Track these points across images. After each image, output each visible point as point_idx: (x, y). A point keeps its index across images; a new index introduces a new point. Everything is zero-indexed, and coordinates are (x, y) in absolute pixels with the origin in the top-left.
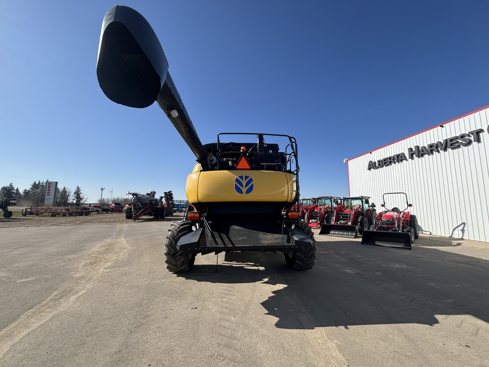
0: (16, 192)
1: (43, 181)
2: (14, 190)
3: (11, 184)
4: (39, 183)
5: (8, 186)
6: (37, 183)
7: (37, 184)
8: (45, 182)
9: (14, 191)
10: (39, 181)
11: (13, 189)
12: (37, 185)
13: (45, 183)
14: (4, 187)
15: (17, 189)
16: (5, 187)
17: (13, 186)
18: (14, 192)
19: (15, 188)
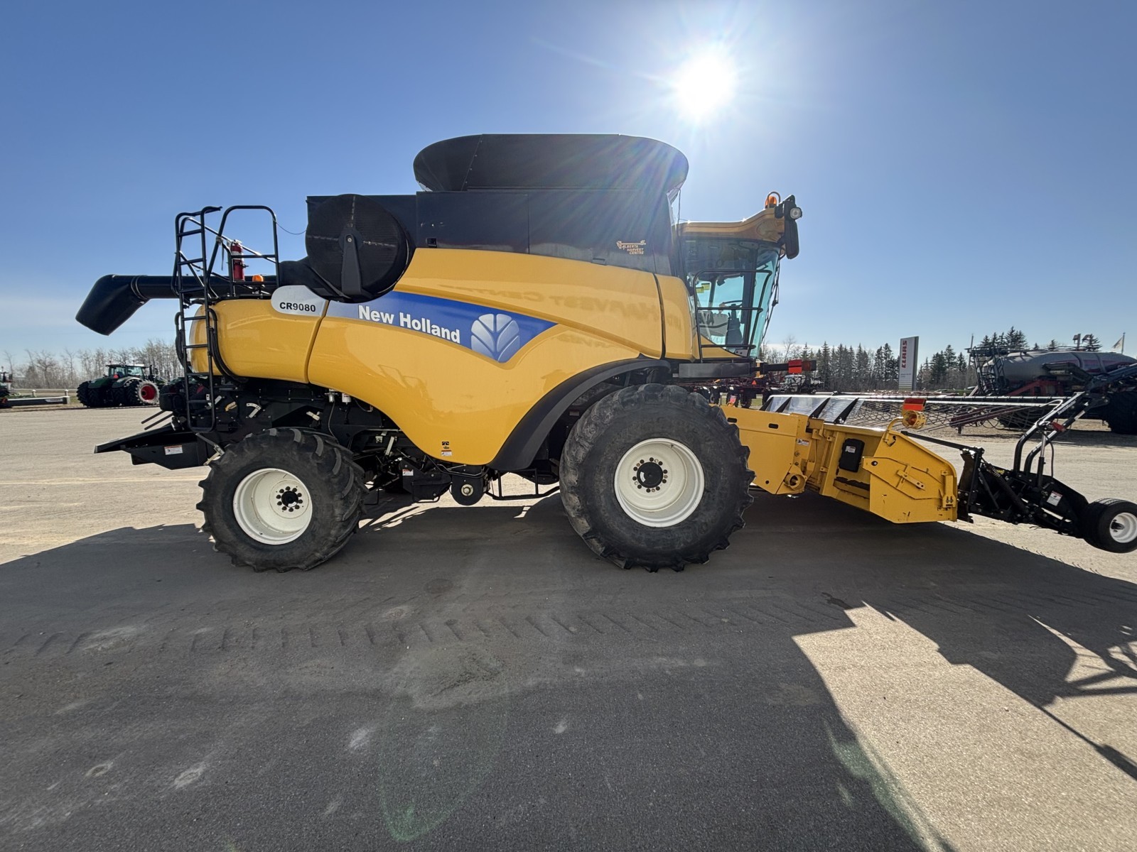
0: (959, 362)
1: (1003, 334)
2: (955, 358)
3: (949, 346)
4: (995, 338)
5: (944, 351)
6: (990, 338)
7: (990, 341)
8: (1006, 334)
9: (955, 360)
10: (995, 335)
11: (952, 357)
12: (990, 343)
13: (1006, 338)
14: (937, 354)
15: (961, 355)
16: (940, 353)
17: (953, 351)
18: (955, 363)
19: (957, 355)
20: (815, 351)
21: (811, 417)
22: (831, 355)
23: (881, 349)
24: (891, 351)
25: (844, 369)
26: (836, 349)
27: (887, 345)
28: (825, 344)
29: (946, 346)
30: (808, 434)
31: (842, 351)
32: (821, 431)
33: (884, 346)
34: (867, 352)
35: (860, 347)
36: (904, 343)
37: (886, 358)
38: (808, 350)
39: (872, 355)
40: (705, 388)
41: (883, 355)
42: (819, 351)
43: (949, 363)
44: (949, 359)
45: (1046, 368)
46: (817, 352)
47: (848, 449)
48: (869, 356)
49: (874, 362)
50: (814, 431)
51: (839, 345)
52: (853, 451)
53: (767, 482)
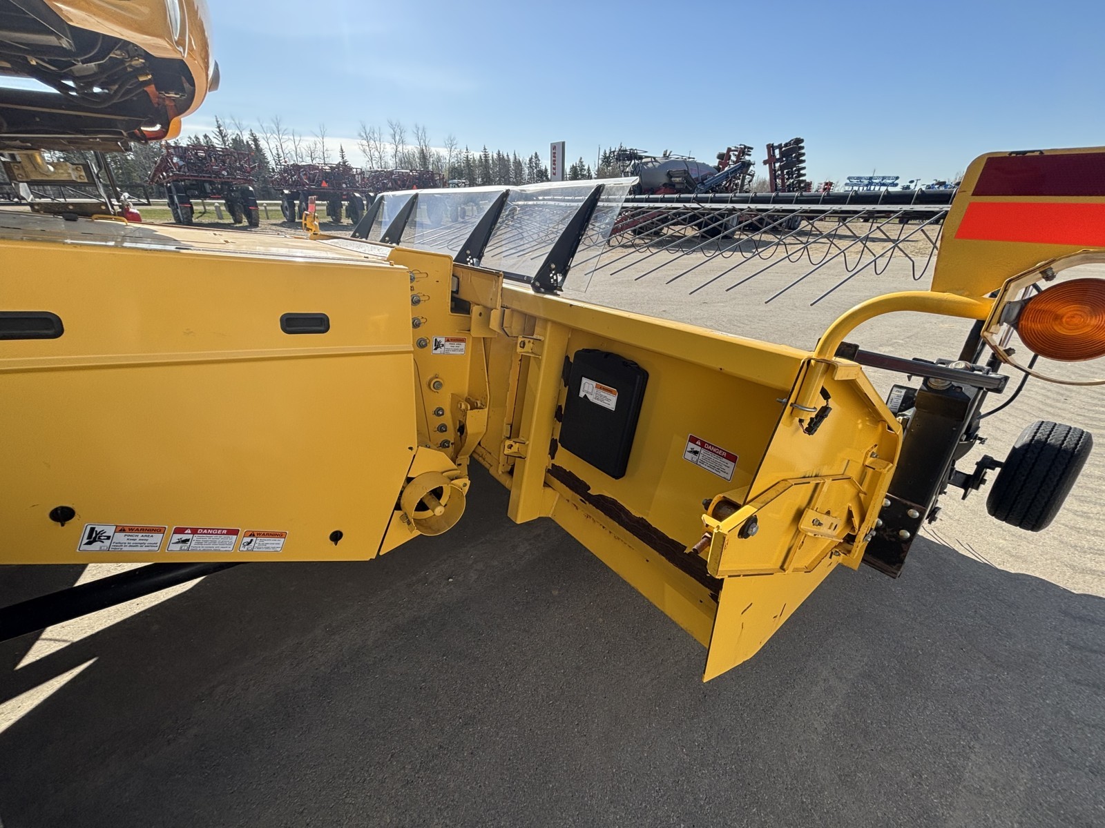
20: (477, 157)
21: (461, 258)
22: (491, 162)
23: (532, 158)
24: (539, 160)
25: (504, 177)
26: (495, 156)
27: (536, 154)
28: (485, 149)
29: (579, 158)
30: (459, 317)
31: (501, 159)
32: (495, 315)
33: (534, 155)
34: (521, 160)
35: (515, 155)
36: (554, 147)
37: (536, 168)
38: (469, 154)
39: (526, 164)
40: (357, 195)
41: (534, 165)
42: (481, 157)
43: (581, 174)
44: (581, 170)
45: (670, 175)
46: (478, 158)
47: (589, 389)
48: (523, 165)
49: (527, 172)
50: (475, 310)
51: (497, 152)
52: (609, 400)
53: (336, 537)
